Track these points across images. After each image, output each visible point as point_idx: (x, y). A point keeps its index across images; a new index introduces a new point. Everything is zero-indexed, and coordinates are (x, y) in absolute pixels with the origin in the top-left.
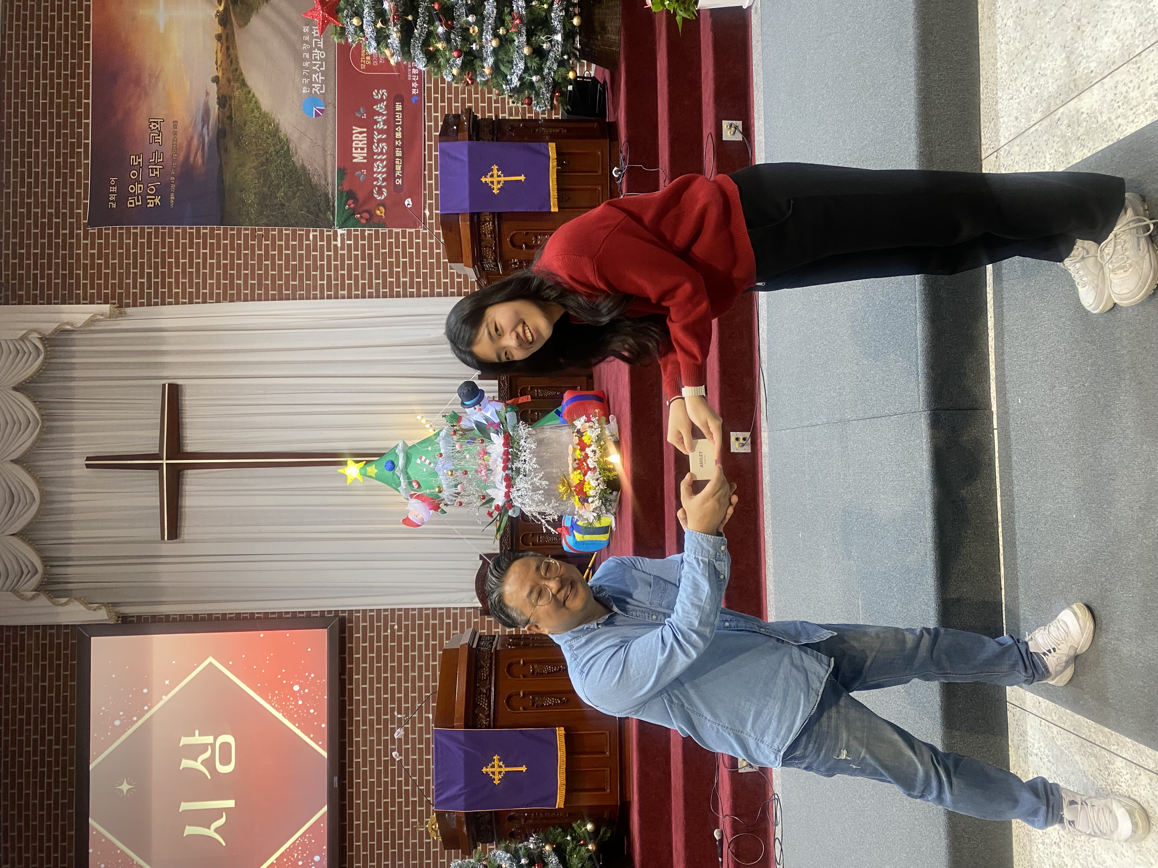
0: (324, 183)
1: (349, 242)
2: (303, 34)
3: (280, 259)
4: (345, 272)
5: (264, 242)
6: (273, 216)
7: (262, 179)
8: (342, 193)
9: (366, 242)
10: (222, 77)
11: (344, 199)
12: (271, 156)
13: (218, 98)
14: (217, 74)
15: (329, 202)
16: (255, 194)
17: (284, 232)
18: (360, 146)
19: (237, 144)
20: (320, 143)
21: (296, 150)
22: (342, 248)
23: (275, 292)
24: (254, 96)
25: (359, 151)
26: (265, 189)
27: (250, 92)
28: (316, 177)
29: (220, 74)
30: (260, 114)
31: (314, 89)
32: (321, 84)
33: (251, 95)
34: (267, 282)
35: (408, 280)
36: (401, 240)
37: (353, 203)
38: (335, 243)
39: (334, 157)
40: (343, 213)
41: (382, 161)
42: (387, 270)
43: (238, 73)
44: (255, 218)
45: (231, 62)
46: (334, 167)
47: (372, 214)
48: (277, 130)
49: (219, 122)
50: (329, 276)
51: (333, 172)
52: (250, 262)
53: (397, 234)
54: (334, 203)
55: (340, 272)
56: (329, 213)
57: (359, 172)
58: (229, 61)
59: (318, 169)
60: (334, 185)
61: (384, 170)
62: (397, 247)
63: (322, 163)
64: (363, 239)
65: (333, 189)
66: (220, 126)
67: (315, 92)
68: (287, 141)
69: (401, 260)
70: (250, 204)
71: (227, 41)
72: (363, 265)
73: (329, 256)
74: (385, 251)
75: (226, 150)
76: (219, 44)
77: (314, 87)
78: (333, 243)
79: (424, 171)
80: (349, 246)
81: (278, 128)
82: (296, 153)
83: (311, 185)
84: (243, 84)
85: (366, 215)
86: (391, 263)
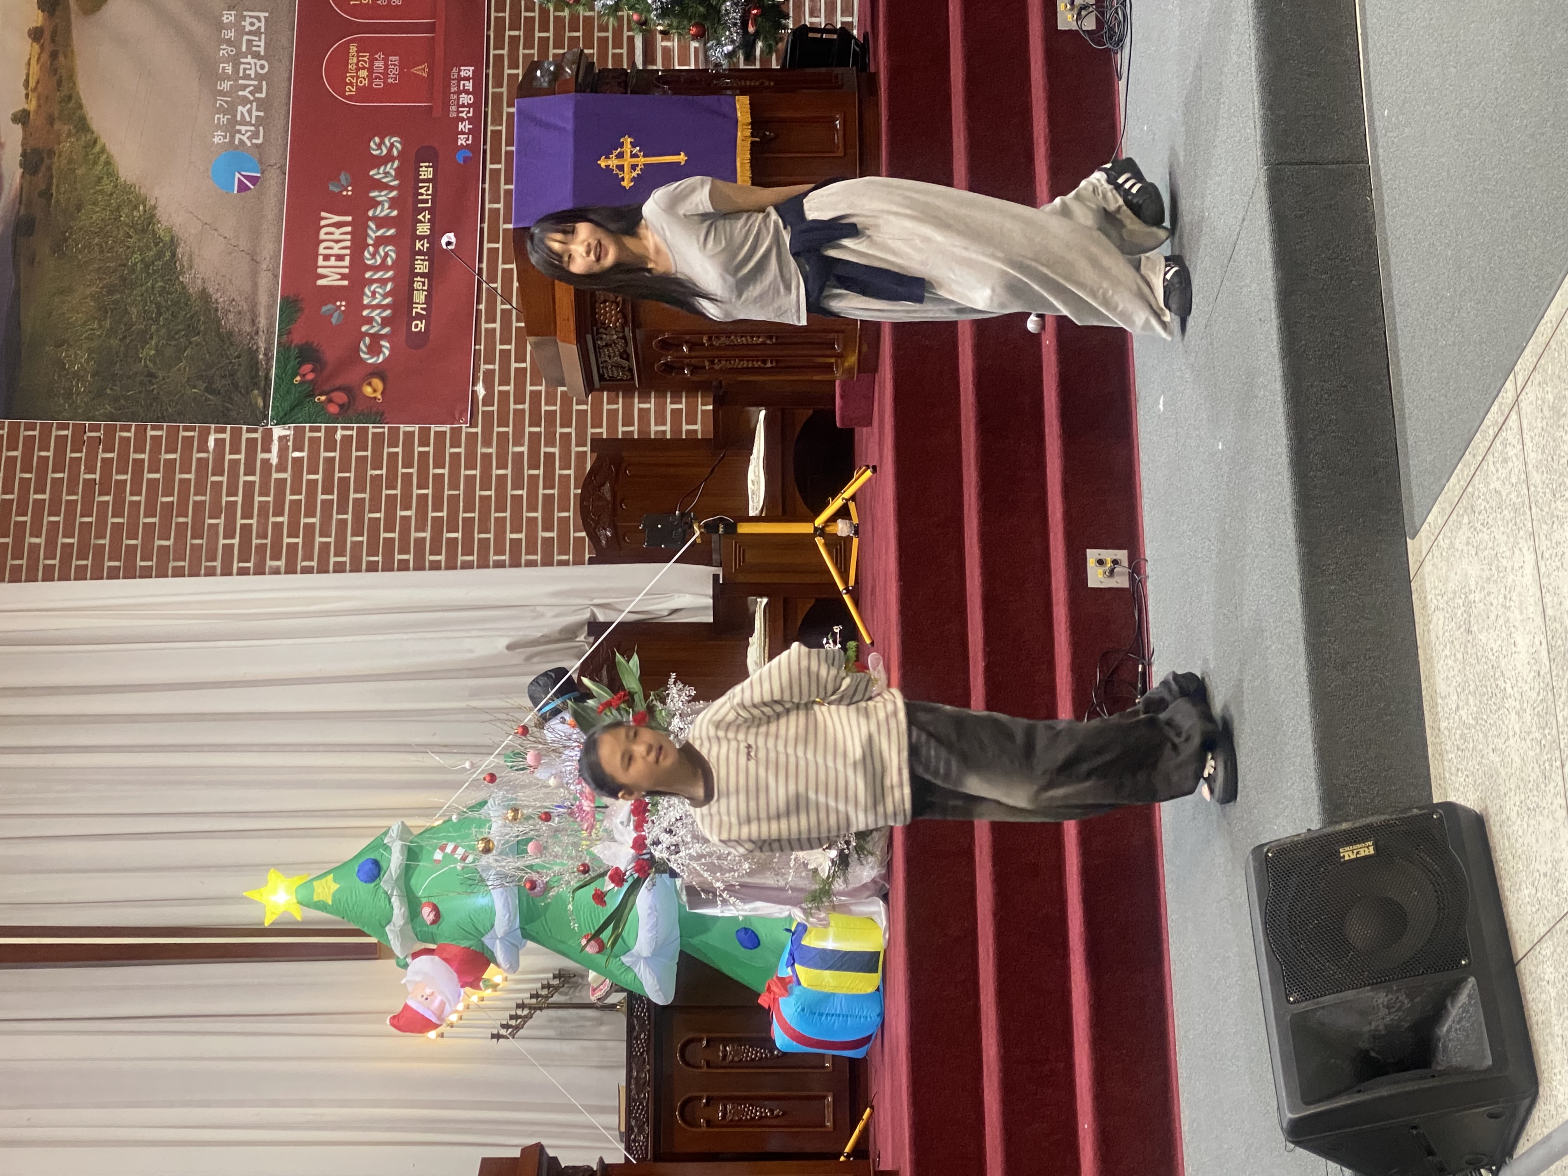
0: (248, 329)
1: (297, 454)
2: (220, 26)
3: (136, 491)
4: (284, 519)
5: (101, 455)
6: (126, 398)
7: (108, 322)
8: (289, 347)
9: (336, 455)
10: (36, 112)
11: (293, 363)
12: (133, 270)
13: (24, 154)
14: (26, 106)
15: (258, 370)
16: (90, 351)
17: (150, 433)
18: (336, 250)
19: (59, 248)
20: (244, 244)
21: (191, 259)
22: (281, 468)
23: (117, 564)
24: (103, 150)
25: (333, 262)
26: (115, 342)
27: (95, 142)
28: (231, 316)
29: (32, 106)
30: (116, 186)
31: (238, 136)
32: (257, 126)
33: (97, 149)
34: (101, 542)
35: (427, 535)
36: (418, 449)
37: (312, 371)
38: (266, 456)
39: (276, 276)
40: (288, 392)
41: (383, 282)
42: (380, 515)
43: (72, 104)
44: (86, 404)
45: (59, 83)
46: (273, 296)
47: (353, 392)
48: (150, 218)
49: (20, 203)
50: (246, 528)
51: (271, 306)
52: (65, 497)
53: (409, 435)
54: (268, 370)
55: (272, 519)
56: (256, 392)
57: (330, 306)
58: (55, 79)
59: (237, 299)
60: (270, 333)
61: (388, 300)
62: (408, 464)
63: (247, 287)
64: (330, 446)
65: (269, 344)
66: (22, 212)
67: (241, 141)
68: (172, 240)
69: (416, 492)
70: (75, 374)
71: (53, 41)
72: (327, 504)
73: (249, 485)
74: (378, 472)
75: (32, 261)
76: (36, 47)
77: (239, 132)
78: (261, 456)
79: (478, 303)
80: (298, 461)
81: (153, 216)
82: (191, 267)
83: (219, 335)
84: (83, 126)
85: (341, 397)
86: (391, 499)
